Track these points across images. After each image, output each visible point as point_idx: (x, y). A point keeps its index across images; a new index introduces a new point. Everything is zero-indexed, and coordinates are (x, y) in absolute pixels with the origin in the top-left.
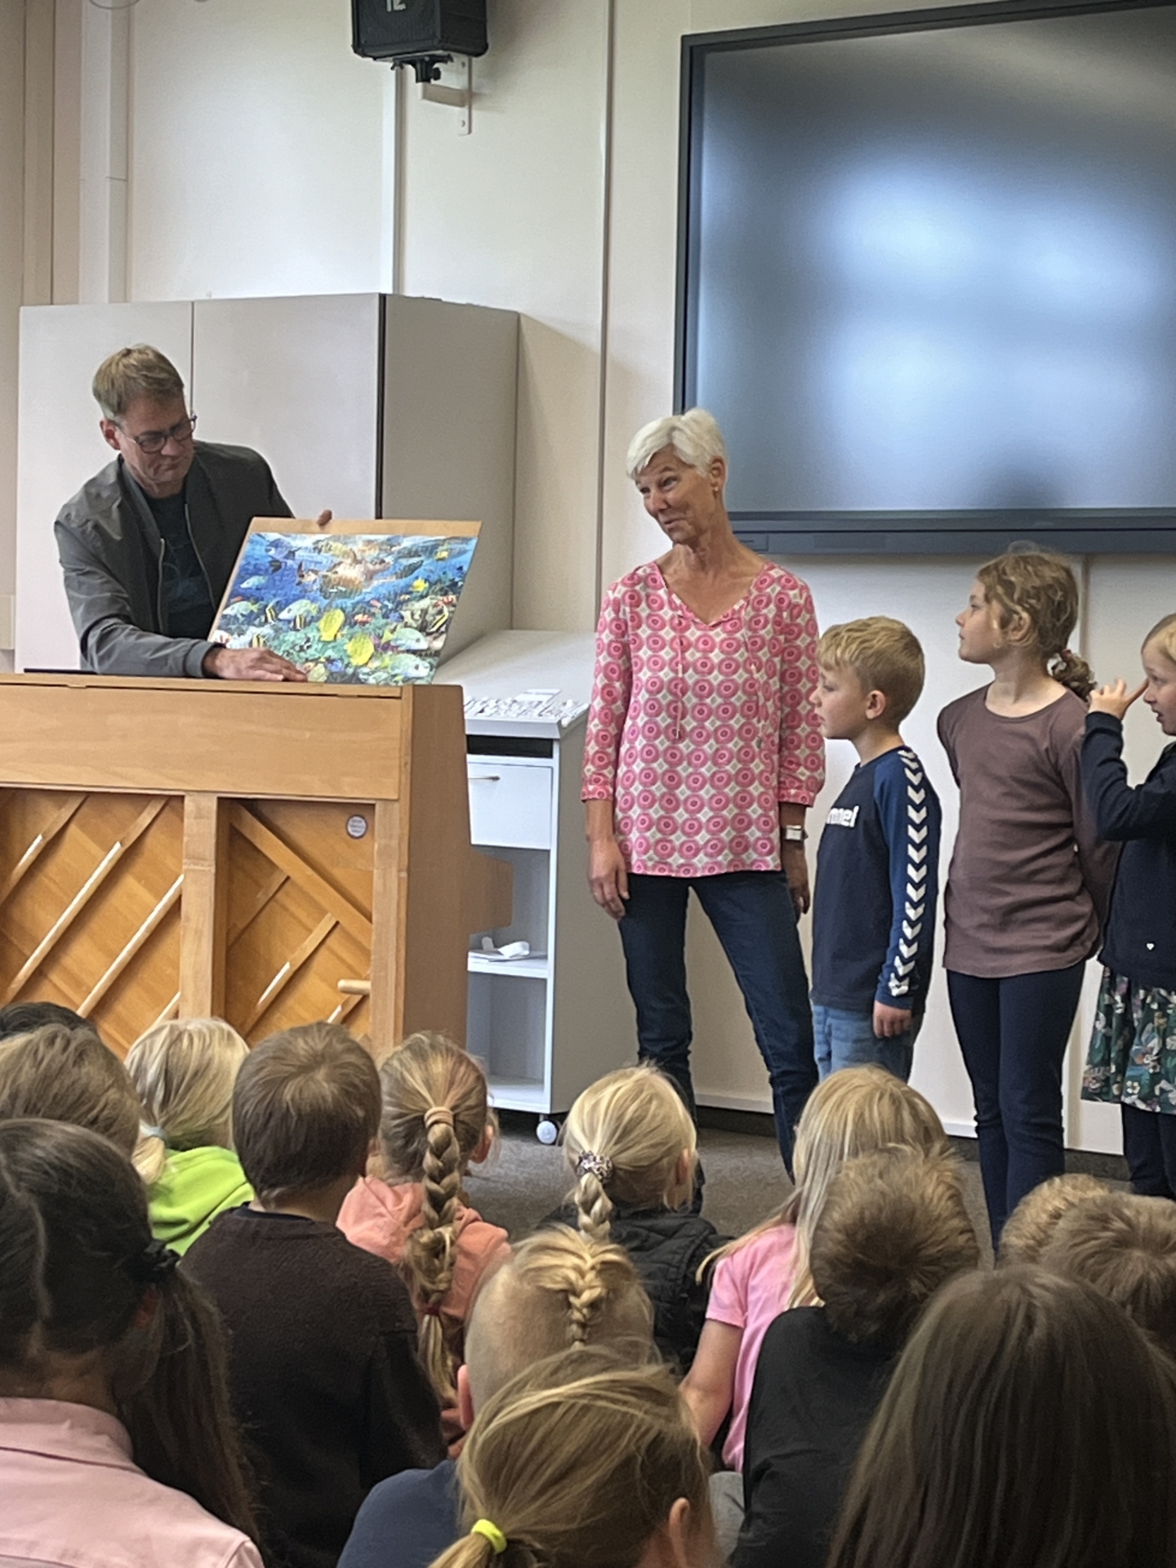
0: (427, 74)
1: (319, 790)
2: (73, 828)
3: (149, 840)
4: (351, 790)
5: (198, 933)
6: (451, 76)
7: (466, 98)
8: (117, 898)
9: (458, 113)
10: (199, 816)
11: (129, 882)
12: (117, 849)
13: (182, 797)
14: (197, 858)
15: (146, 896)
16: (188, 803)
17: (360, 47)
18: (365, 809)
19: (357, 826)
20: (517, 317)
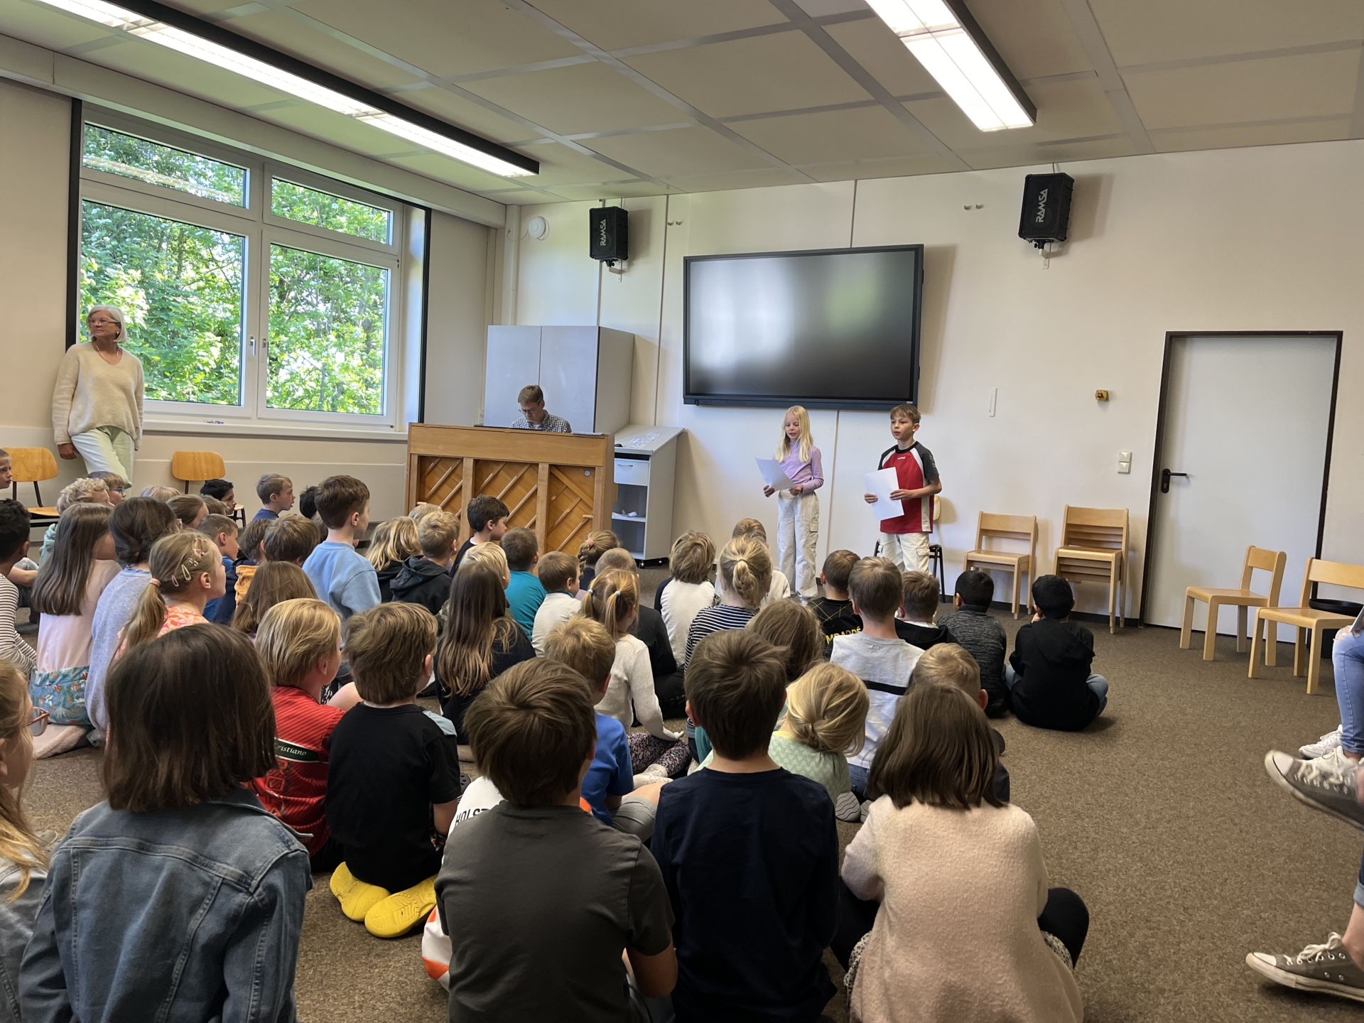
0: (610, 264)
1: (580, 463)
2: (502, 472)
3: (525, 475)
4: (589, 463)
5: (542, 502)
6: (617, 265)
7: (621, 272)
8: (515, 492)
9: (618, 276)
10: (543, 469)
11: (519, 487)
12: (515, 478)
13: (537, 465)
14: (543, 481)
15: (524, 491)
16: (540, 466)
17: (592, 256)
18: (592, 469)
19: (588, 473)
20: (633, 336)
